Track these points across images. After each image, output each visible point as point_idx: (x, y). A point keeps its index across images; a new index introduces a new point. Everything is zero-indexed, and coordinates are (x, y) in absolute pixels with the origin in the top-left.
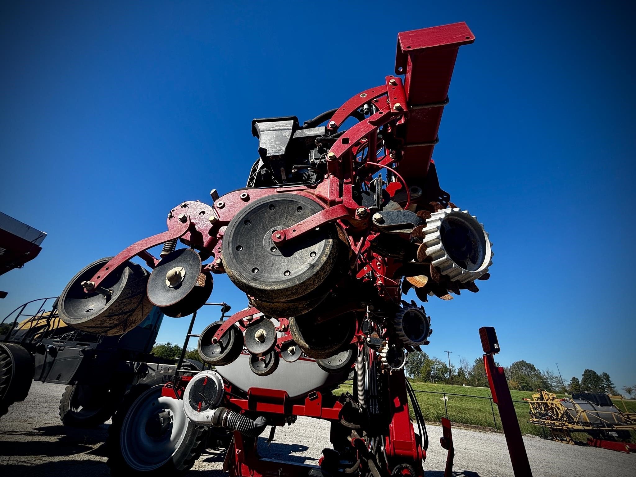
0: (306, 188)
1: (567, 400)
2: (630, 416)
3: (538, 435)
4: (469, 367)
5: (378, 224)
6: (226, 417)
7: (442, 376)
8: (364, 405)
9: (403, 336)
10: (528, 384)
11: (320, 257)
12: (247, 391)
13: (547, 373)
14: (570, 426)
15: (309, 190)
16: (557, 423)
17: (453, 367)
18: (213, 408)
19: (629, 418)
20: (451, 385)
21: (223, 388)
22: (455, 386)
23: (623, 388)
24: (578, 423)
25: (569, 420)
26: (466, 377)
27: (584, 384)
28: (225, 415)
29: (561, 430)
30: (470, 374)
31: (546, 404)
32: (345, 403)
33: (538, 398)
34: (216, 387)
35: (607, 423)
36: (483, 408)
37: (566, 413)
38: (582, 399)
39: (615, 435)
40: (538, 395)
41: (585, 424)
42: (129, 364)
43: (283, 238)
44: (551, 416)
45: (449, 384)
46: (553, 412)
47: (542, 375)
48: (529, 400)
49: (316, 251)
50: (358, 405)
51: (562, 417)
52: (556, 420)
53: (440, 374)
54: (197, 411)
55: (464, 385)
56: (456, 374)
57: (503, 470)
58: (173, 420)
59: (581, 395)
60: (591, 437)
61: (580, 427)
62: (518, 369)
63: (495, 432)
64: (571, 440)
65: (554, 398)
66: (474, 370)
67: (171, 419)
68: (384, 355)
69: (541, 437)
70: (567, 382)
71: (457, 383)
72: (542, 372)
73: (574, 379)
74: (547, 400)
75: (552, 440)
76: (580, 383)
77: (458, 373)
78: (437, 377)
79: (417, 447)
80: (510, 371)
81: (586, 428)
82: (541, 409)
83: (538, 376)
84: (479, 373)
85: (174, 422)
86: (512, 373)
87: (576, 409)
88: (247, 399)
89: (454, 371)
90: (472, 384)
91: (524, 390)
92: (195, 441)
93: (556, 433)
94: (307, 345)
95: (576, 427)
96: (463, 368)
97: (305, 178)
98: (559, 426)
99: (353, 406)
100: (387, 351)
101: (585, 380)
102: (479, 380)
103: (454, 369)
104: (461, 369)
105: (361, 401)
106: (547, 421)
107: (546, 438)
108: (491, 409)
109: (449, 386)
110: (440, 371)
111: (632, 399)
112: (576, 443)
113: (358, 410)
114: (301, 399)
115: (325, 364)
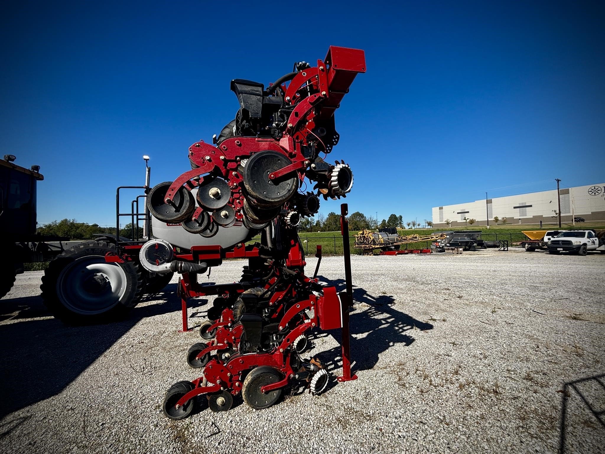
0: (274, 140)
1: (376, 233)
2: (403, 238)
3: (356, 254)
4: (324, 219)
5: (313, 170)
6: (181, 266)
7: (305, 227)
8: (271, 247)
9: (307, 210)
10: (358, 227)
11: (292, 187)
12: (190, 249)
13: (370, 218)
14: (373, 246)
15: (275, 142)
16: (367, 246)
17: (313, 220)
18: (168, 262)
19: (402, 239)
20: (310, 233)
21: (172, 249)
22: (313, 233)
23: (407, 223)
24: (378, 244)
25: (374, 243)
26: (321, 226)
27: (388, 223)
28: (179, 265)
29: (369, 249)
30: (324, 224)
31: (365, 236)
32: (260, 247)
33: (361, 234)
34: (167, 249)
35: (391, 243)
36: (329, 244)
37: (373, 240)
38: (383, 232)
39: (393, 248)
40: (361, 232)
41: (381, 244)
42: (20, 245)
43: (275, 177)
44: (365, 243)
45: (309, 232)
46: (367, 241)
47: (366, 220)
48: (356, 236)
49: (289, 183)
50: (268, 247)
51: (371, 242)
52: (368, 244)
53: (304, 226)
54: (156, 265)
55: (319, 232)
56: (315, 225)
57: (336, 272)
58: (108, 280)
59: (383, 229)
60: (382, 251)
61: (378, 246)
62: (354, 218)
63: (334, 256)
64: (372, 253)
65: (369, 233)
66: (327, 221)
67: (107, 279)
68: (289, 219)
69: (358, 255)
70: (380, 223)
71: (315, 231)
72: (367, 218)
73: (384, 221)
74: (365, 234)
75: (363, 255)
76: (386, 222)
77: (316, 224)
78: (301, 228)
79: (302, 261)
80: (349, 219)
81: (381, 246)
82: (361, 240)
83: (365, 221)
84: (330, 222)
85: (110, 280)
86: (350, 220)
87: (379, 237)
88: (191, 253)
89: (313, 223)
90: (324, 230)
91: (354, 230)
92: (137, 289)
93: (366, 251)
94: (258, 218)
95: (376, 246)
96: (320, 220)
97: (272, 133)
98: (368, 247)
99: (265, 248)
100: (290, 216)
101: (389, 221)
102: (329, 227)
103: (313, 221)
104: (318, 221)
105: (270, 245)
106: (363, 246)
107: (360, 255)
108: (334, 244)
109: (309, 233)
110: (304, 224)
111: (409, 229)
112: (374, 255)
113: (269, 250)
114: (229, 249)
115: (254, 227)
